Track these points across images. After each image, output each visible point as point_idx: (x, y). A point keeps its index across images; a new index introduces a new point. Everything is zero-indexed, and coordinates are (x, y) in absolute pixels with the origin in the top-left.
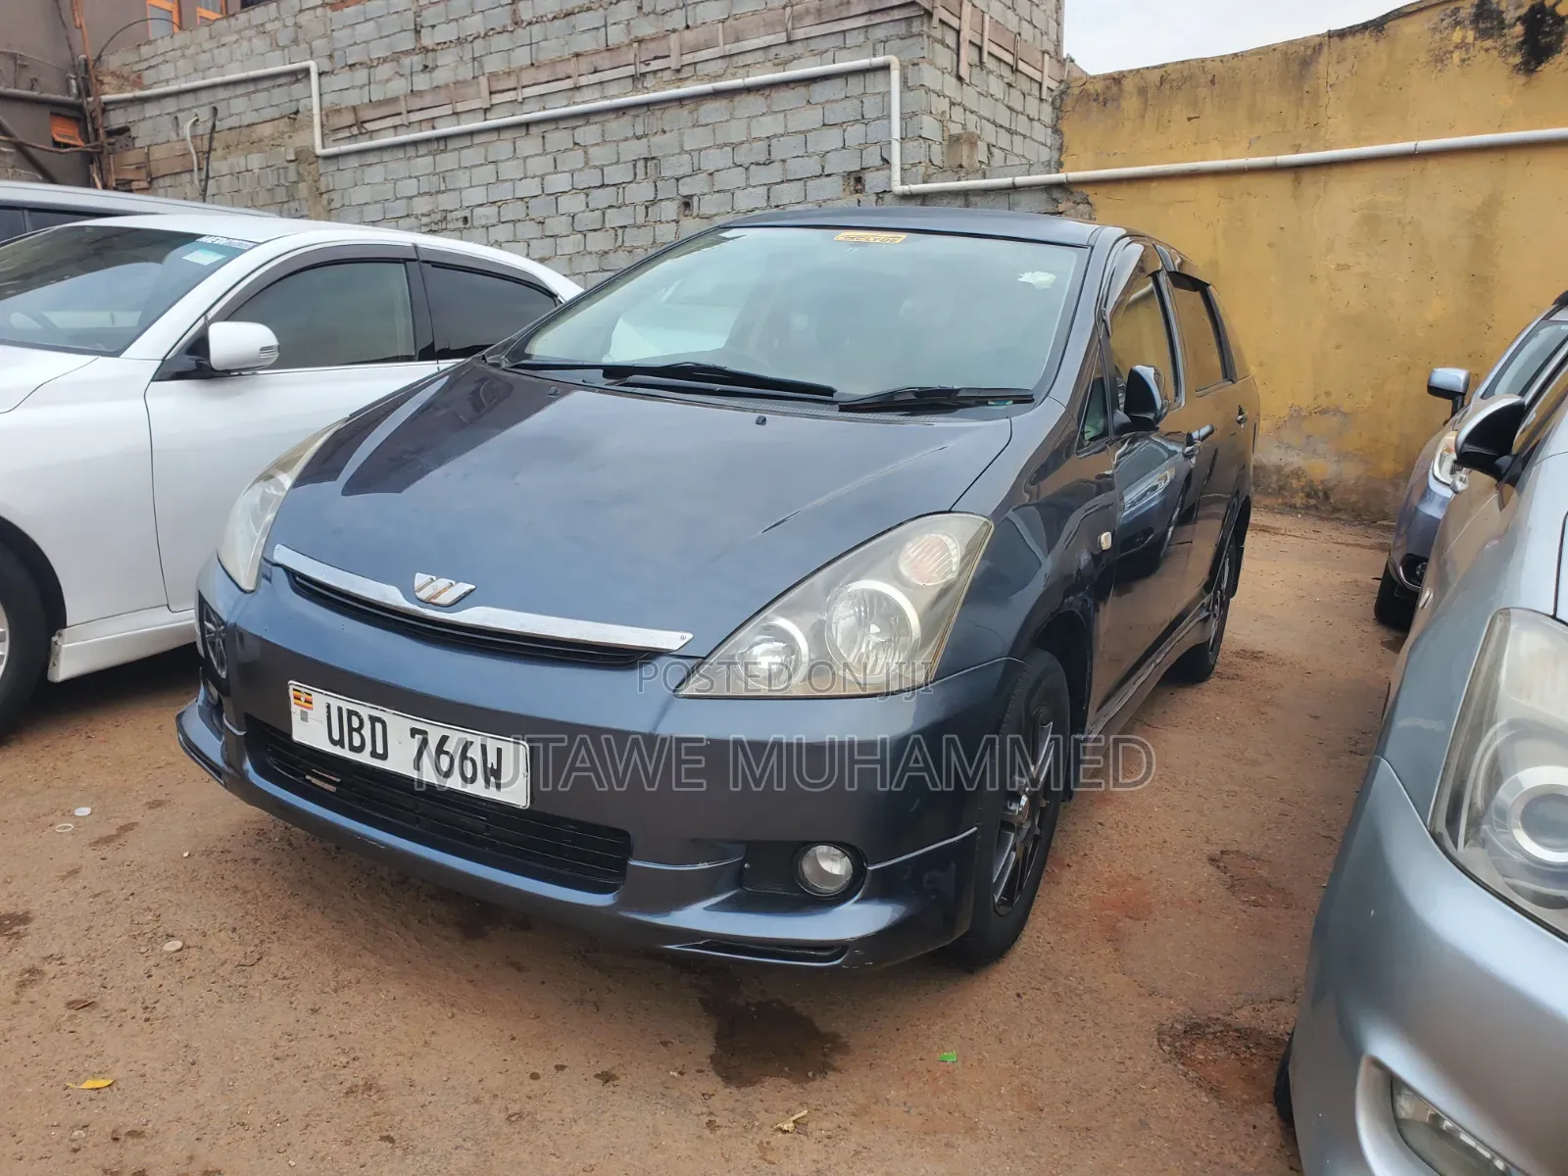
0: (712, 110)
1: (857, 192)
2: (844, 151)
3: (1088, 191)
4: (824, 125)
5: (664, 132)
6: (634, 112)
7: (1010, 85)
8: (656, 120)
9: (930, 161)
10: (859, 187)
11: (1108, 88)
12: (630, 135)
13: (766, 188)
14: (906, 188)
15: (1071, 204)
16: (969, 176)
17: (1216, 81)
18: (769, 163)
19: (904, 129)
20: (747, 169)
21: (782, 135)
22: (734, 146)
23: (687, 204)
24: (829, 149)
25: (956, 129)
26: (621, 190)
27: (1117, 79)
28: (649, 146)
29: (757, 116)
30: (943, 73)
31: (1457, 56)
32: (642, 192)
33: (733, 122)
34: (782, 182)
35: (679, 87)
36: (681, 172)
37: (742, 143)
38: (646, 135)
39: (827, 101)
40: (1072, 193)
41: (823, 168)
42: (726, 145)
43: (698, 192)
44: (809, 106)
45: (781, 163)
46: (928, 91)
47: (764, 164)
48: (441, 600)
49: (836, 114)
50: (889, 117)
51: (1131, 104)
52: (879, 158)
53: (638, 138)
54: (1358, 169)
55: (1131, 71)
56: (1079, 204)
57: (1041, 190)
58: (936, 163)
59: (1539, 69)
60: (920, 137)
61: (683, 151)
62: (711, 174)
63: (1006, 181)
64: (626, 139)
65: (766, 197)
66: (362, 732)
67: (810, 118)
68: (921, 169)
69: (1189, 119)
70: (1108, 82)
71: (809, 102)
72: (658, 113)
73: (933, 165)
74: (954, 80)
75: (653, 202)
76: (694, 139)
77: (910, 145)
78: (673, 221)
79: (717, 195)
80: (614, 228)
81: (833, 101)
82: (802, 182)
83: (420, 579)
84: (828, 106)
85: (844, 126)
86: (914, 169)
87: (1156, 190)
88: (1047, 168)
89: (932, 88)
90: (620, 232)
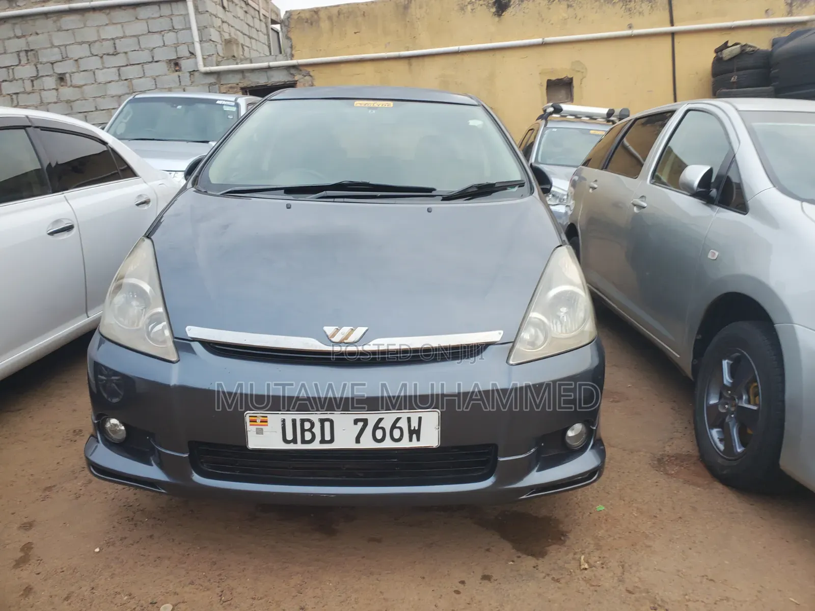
0: (69, 21)
1: (177, 71)
2: (165, 47)
3: (310, 69)
4: (149, 32)
5: (37, 34)
6: (14, 21)
7: (246, 12)
8: (29, 26)
9: (218, 54)
10: (177, 68)
11: (312, 16)
12: (13, 35)
13: (118, 68)
14: (208, 69)
15: (301, 76)
16: (242, 62)
17: (365, 15)
18: (115, 54)
19: (201, 36)
20: (101, 57)
21: (122, 38)
22: (90, 44)
23: (61, 78)
24: (155, 47)
25: (227, 36)
26: (11, 71)
27: (316, 11)
28: (27, 43)
29: (102, 25)
30: (216, 4)
31: (469, 7)
32: (26, 71)
33: (86, 29)
34: (127, 65)
35: (43, 6)
36: (53, 59)
37: (95, 42)
38: (24, 36)
39: (148, 18)
40: (301, 70)
41: (153, 57)
42: (83, 43)
43: (69, 71)
44: (137, 21)
45: (124, 54)
46: (211, 14)
47: (113, 55)
48: (351, 339)
49: (156, 26)
50: (190, 28)
51: (325, 25)
52: (188, 52)
53: (18, 37)
54: (437, 59)
55: (322, 8)
56: (305, 76)
57: (285, 69)
58: (221, 55)
59: (503, 14)
60: (211, 40)
61: (53, 46)
62: (76, 60)
63: (265, 64)
64: (9, 38)
65: (117, 74)
66: (313, 430)
67: (139, 28)
68: (214, 58)
69: (355, 33)
70: (312, 13)
71: (137, 18)
72: (30, 22)
73: (219, 56)
74: (221, 9)
75: (37, 77)
76: (59, 39)
77: (205, 45)
78: (53, 89)
79: (82, 73)
80: (9, 94)
81: (153, 18)
82: (140, 66)
83: (329, 330)
84: (150, 21)
85: (163, 33)
86: (210, 58)
87: (345, 69)
88: (286, 58)
89: (213, 13)
90: (14, 96)
